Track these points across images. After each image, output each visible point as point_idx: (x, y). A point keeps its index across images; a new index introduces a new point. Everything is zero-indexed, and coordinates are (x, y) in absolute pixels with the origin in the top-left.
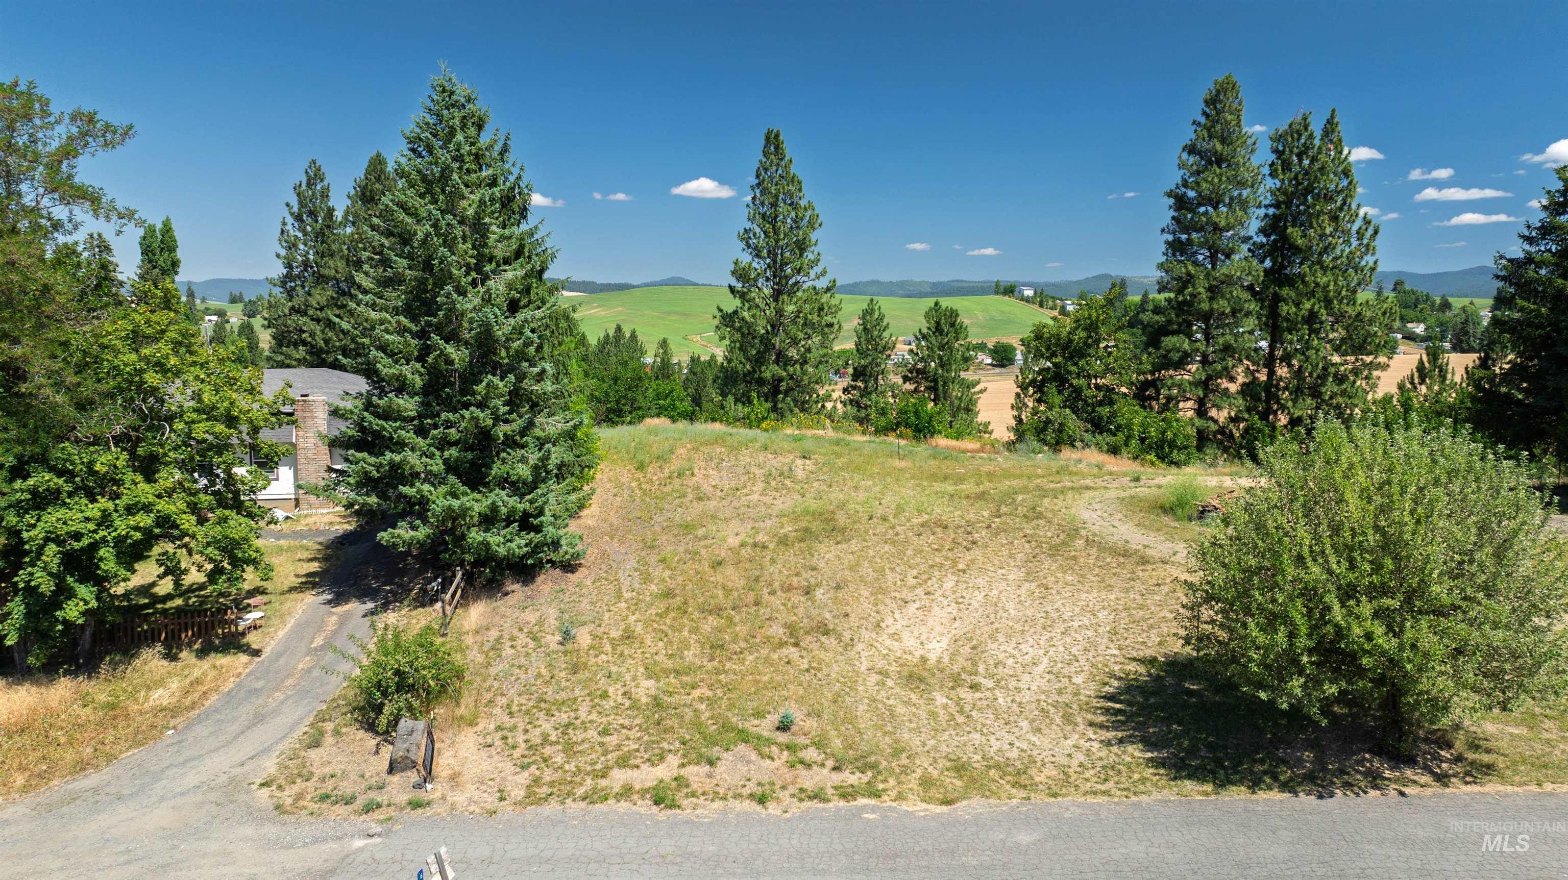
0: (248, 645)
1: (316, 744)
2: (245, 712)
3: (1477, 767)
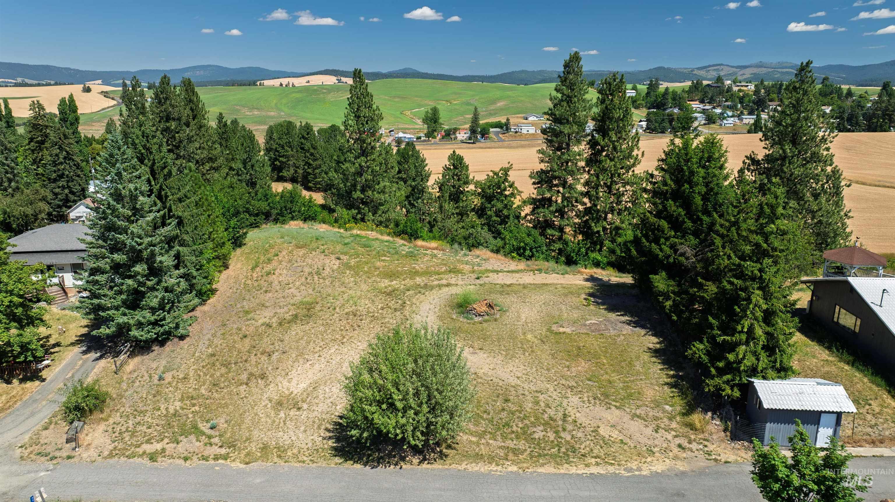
0: (41, 376)
1: (46, 429)
2: (27, 411)
3: (442, 456)
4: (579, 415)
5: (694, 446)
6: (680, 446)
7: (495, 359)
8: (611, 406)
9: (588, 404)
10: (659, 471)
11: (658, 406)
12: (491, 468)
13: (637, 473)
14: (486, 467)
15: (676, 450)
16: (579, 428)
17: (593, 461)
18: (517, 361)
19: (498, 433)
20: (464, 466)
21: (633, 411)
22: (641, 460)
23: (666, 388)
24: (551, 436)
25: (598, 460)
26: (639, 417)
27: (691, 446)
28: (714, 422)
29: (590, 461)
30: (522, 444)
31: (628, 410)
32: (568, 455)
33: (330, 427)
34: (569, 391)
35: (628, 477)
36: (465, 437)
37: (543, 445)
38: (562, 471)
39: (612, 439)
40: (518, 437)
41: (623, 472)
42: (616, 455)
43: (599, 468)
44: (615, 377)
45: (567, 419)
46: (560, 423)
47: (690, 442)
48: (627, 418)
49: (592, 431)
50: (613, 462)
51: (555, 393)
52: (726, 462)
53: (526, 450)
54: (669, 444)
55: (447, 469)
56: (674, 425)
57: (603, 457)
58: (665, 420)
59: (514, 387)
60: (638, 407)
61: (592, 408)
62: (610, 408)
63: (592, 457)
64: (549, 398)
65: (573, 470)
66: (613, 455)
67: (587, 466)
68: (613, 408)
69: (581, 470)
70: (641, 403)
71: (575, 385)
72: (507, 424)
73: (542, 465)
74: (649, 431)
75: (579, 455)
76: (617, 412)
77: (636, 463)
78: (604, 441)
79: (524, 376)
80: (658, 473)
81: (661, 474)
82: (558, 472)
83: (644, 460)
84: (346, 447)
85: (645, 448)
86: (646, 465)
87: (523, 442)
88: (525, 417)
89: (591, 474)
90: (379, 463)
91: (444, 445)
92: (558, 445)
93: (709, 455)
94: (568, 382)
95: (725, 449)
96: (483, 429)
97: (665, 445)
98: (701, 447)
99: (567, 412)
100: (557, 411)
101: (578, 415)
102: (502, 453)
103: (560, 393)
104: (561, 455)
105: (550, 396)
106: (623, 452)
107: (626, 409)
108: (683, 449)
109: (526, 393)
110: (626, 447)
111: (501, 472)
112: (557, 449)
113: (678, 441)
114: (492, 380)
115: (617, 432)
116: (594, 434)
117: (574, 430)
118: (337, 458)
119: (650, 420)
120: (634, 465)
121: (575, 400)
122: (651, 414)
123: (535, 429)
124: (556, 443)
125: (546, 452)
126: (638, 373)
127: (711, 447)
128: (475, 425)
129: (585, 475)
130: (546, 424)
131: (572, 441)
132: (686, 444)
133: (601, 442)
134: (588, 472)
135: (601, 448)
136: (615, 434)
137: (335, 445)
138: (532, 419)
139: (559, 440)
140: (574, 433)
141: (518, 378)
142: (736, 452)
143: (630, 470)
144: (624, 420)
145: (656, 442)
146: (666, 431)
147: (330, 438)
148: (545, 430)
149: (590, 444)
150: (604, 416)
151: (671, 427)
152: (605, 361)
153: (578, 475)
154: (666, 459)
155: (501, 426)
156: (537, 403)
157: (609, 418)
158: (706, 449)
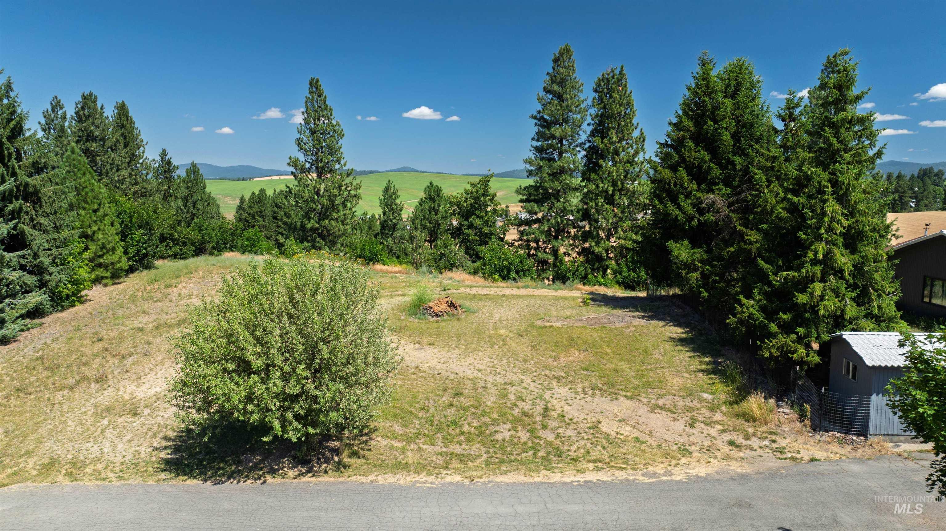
3: (340, 466)
4: (569, 408)
5: (755, 442)
6: (731, 443)
7: (449, 354)
8: (618, 397)
9: (582, 396)
10: (703, 475)
11: (691, 395)
12: (417, 479)
13: (664, 478)
14: (408, 479)
15: (726, 449)
16: (569, 424)
17: (591, 466)
18: (480, 354)
19: (438, 435)
20: (372, 477)
21: (653, 402)
22: (670, 462)
23: (700, 375)
24: (524, 436)
25: (600, 465)
26: (662, 408)
27: (749, 442)
28: (781, 410)
29: (584, 466)
30: (475, 449)
31: (645, 400)
32: (549, 460)
33: (172, 434)
34: (554, 382)
35: (650, 484)
36: (384, 443)
37: (509, 449)
38: (537, 480)
39: (621, 437)
40: (468, 440)
41: (641, 478)
42: (629, 457)
43: (599, 473)
44: (623, 366)
45: (549, 414)
46: (539, 418)
47: (747, 437)
48: (643, 410)
49: (590, 428)
50: (624, 466)
51: (532, 384)
52: (812, 460)
53: (480, 456)
54: (714, 441)
55: (342, 483)
56: (718, 417)
57: (608, 460)
58: (704, 411)
59: (472, 380)
60: (660, 396)
61: (589, 399)
62: (616, 399)
63: (589, 461)
64: (524, 391)
65: (556, 477)
66: (623, 456)
67: (581, 471)
68: (622, 399)
69: (570, 477)
70: (664, 392)
71: (564, 375)
72: (455, 423)
73: (505, 473)
74: (680, 426)
75: (568, 460)
76: (629, 403)
77: (662, 466)
78: (608, 440)
79: (488, 369)
80: (700, 477)
81: (705, 479)
82: (530, 480)
83: (674, 462)
84: (186, 459)
85: (675, 447)
86: (679, 467)
87: (478, 446)
88: (484, 414)
89: (586, 482)
90: (229, 478)
91: (346, 453)
92: (533, 448)
93: (781, 453)
94: (553, 373)
95: (805, 443)
96: (415, 431)
97: (707, 443)
98: (766, 443)
99: (549, 405)
100: (534, 404)
101: (567, 408)
102: (440, 461)
103: (540, 384)
104: (537, 460)
105: (525, 388)
106: (639, 453)
107: (642, 399)
108: (738, 447)
109: (489, 385)
110: (643, 447)
111: (432, 483)
112: (531, 453)
113: (727, 437)
114: (439, 374)
115: (629, 428)
116: (592, 431)
117: (559, 427)
118: (164, 473)
119: (680, 411)
120: (659, 469)
121: (564, 391)
122: (681, 403)
123: (498, 428)
124: (530, 444)
125: (512, 458)
126: (657, 361)
127: (782, 443)
128: (403, 426)
129: (575, 484)
130: (516, 420)
131: (557, 442)
132: (740, 440)
133: (604, 441)
134: (582, 480)
135: (604, 448)
136: (626, 430)
137: (169, 456)
138: (495, 416)
139: (536, 441)
140: (560, 430)
141: (479, 371)
142: (825, 447)
143: (654, 475)
144: (640, 413)
145: (692, 439)
146: (706, 424)
147: (166, 448)
148: (515, 429)
149: (585, 445)
150: (608, 408)
151: (715, 419)
152: (608, 351)
153: (565, 483)
154: (712, 460)
155: (444, 425)
156: (504, 395)
157: (616, 411)
158: (774, 446)
